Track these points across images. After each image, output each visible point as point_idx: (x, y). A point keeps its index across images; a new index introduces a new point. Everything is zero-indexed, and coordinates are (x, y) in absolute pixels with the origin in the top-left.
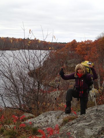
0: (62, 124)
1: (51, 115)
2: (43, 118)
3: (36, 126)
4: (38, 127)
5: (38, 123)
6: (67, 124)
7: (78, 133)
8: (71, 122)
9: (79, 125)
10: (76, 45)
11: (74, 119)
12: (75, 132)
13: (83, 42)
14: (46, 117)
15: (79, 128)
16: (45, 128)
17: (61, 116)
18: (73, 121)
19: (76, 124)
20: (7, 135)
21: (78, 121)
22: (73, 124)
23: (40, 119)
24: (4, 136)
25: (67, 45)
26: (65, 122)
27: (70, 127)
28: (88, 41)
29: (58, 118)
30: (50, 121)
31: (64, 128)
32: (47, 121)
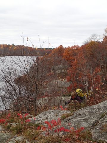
0: (61, 120)
1: (50, 113)
2: (42, 116)
3: (37, 123)
4: (40, 124)
5: (39, 120)
6: (65, 120)
7: (75, 126)
8: (68, 118)
9: (76, 120)
10: (63, 51)
11: (70, 116)
12: (73, 125)
13: (70, 47)
14: (46, 115)
15: (76, 122)
16: (45, 124)
17: (59, 114)
18: (70, 118)
19: (73, 119)
20: (13, 130)
21: (75, 117)
22: (70, 119)
23: (41, 117)
24: (11, 131)
25: (54, 51)
26: (63, 118)
27: (68, 122)
28: (75, 46)
29: (56, 116)
30: (49, 118)
31: (62, 123)
32: (47, 119)
